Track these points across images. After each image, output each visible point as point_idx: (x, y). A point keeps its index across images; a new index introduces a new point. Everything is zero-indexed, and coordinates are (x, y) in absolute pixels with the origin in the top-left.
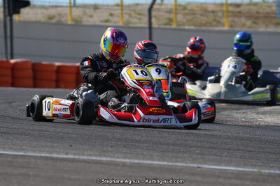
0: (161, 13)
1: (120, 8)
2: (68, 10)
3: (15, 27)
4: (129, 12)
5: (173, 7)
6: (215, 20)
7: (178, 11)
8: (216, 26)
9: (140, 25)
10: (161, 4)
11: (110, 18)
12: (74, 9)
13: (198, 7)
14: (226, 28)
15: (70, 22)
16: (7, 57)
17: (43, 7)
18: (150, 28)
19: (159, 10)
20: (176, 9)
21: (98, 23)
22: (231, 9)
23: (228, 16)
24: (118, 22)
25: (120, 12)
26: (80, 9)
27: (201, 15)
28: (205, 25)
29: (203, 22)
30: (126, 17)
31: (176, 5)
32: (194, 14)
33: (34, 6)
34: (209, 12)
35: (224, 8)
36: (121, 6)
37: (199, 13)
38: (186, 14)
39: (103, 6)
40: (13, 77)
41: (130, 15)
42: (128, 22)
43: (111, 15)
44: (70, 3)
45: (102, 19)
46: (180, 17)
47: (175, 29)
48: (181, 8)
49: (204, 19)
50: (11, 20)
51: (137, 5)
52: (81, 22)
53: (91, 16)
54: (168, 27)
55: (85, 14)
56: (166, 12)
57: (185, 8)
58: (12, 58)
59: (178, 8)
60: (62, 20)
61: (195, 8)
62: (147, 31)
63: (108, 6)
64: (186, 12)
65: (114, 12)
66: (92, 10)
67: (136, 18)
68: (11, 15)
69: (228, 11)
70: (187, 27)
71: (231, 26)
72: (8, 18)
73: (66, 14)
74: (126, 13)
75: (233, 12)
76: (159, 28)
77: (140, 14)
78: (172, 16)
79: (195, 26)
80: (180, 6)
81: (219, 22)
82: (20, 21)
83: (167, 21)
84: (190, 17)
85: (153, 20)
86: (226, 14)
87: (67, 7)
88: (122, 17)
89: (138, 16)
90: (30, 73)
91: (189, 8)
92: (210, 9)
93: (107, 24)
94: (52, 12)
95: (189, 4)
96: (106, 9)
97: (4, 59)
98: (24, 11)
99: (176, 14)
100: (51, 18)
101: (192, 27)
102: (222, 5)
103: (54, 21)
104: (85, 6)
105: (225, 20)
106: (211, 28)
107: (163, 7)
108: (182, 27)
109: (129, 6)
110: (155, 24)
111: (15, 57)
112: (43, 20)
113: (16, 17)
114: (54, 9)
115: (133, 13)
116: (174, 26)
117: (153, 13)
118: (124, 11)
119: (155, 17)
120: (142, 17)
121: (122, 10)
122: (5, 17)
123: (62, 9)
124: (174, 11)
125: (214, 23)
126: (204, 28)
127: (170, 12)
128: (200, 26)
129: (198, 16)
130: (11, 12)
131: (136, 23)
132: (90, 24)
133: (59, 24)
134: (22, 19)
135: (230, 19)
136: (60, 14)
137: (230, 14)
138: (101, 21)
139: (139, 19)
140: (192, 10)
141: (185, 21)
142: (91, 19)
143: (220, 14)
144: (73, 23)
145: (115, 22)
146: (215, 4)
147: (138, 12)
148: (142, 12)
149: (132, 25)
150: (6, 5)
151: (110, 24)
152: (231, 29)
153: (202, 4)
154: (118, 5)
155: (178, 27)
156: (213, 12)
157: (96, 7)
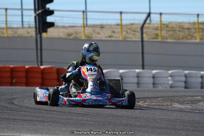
0: (150, 30)
1: (120, 27)
2: (82, 29)
3: (43, 41)
4: (126, 30)
5: (159, 26)
6: (189, 35)
7: (162, 29)
8: (191, 39)
9: (135, 39)
10: (150, 24)
11: (113, 34)
12: (86, 28)
13: (176, 25)
14: (198, 41)
15: (83, 38)
16: (38, 64)
17: (63, 27)
18: (142, 41)
19: (148, 28)
20: (161, 27)
21: (104, 38)
22: (201, 26)
23: (199, 32)
24: (119, 37)
25: (120, 30)
26: (90, 28)
27: (180, 31)
28: (182, 38)
29: (181, 37)
30: (124, 33)
31: (161, 24)
32: (174, 31)
33: (58, 26)
34: (185, 29)
35: (196, 26)
36: (121, 25)
37: (178, 29)
38: (169, 31)
39: (108, 25)
40: (43, 78)
41: (127, 32)
42: (126, 37)
43: (114, 32)
44: (84, 24)
45: (107, 35)
46: (164, 33)
47: (160, 42)
48: (165, 26)
49: (181, 34)
50: (41, 37)
51: (132, 24)
52: (91, 37)
53: (99, 33)
54: (155, 40)
55: (94, 31)
56: (154, 29)
57: (167, 26)
58: (42, 65)
59: (163, 26)
60: (78, 36)
61: (175, 26)
62: (140, 43)
63: (111, 25)
64: (168, 29)
65: (115, 30)
66: (99, 29)
67: (131, 34)
68: (40, 34)
69: (199, 28)
70: (169, 40)
71: (201, 39)
72: (39, 35)
73: (80, 33)
74: (124, 31)
75: (202, 29)
76: (148, 41)
77: (135, 31)
78: (158, 32)
79: (175, 39)
80: (164, 24)
81: (192, 36)
82: (47, 38)
83: (155, 36)
84: (171, 33)
85: (145, 35)
86: (197, 30)
87: (81, 26)
88: (122, 34)
89: (133, 33)
90: (55, 75)
91: (170, 26)
92: (186, 27)
93: (110, 39)
94: (70, 30)
95: (170, 23)
96: (109, 28)
97: (36, 66)
98: (50, 30)
99: (161, 30)
100: (69, 35)
101: (173, 40)
102: (194, 23)
103: (71, 37)
104: (94, 26)
105: (197, 35)
106: (187, 41)
107: (151, 26)
108: (165, 40)
109: (126, 25)
110: (146, 38)
111: (43, 63)
112: (63, 37)
113: (44, 35)
114: (72, 28)
115: (129, 31)
116: (160, 39)
117: (145, 30)
118: (123, 29)
119: (146, 33)
120: (136, 33)
121: (122, 28)
122: (36, 34)
123: (78, 28)
124: (160, 29)
125: (189, 37)
126: (181, 41)
127: (157, 29)
128: (179, 39)
129: (177, 32)
130: (41, 31)
131: (131, 38)
132: (98, 39)
133: (76, 39)
134: (48, 36)
135: (201, 34)
136: (76, 32)
137: (200, 30)
138: (106, 37)
139: (134, 34)
140: (172, 27)
141: (167, 35)
142: (98, 36)
143: (193, 30)
144: (86, 38)
145: (116, 37)
146: (189, 23)
147: (133, 29)
148: (136, 30)
149: (129, 39)
150: (37, 26)
151: (113, 39)
152: (201, 41)
153: (179, 23)
154: (118, 25)
155: (162, 40)
156: (188, 29)
157: (102, 27)
